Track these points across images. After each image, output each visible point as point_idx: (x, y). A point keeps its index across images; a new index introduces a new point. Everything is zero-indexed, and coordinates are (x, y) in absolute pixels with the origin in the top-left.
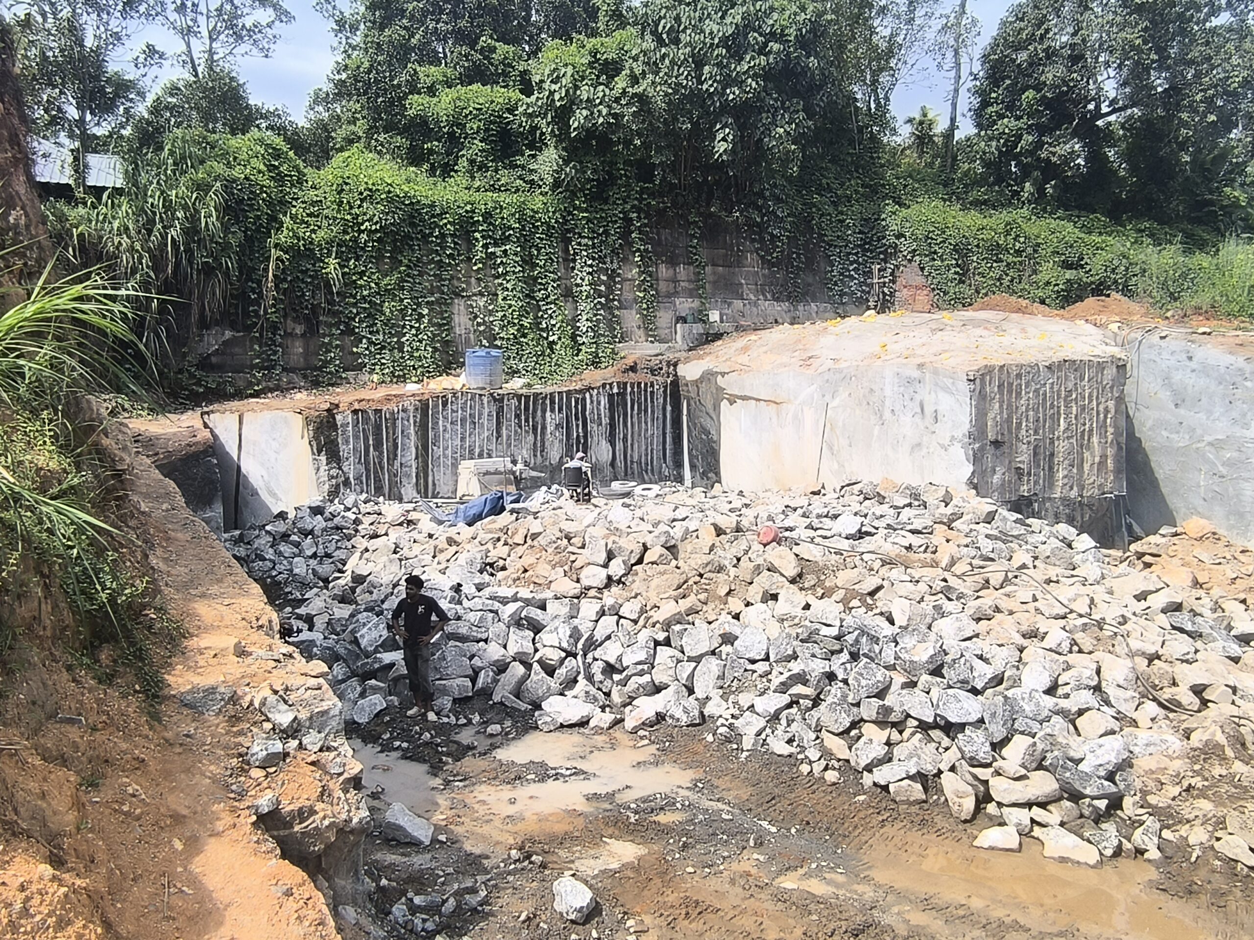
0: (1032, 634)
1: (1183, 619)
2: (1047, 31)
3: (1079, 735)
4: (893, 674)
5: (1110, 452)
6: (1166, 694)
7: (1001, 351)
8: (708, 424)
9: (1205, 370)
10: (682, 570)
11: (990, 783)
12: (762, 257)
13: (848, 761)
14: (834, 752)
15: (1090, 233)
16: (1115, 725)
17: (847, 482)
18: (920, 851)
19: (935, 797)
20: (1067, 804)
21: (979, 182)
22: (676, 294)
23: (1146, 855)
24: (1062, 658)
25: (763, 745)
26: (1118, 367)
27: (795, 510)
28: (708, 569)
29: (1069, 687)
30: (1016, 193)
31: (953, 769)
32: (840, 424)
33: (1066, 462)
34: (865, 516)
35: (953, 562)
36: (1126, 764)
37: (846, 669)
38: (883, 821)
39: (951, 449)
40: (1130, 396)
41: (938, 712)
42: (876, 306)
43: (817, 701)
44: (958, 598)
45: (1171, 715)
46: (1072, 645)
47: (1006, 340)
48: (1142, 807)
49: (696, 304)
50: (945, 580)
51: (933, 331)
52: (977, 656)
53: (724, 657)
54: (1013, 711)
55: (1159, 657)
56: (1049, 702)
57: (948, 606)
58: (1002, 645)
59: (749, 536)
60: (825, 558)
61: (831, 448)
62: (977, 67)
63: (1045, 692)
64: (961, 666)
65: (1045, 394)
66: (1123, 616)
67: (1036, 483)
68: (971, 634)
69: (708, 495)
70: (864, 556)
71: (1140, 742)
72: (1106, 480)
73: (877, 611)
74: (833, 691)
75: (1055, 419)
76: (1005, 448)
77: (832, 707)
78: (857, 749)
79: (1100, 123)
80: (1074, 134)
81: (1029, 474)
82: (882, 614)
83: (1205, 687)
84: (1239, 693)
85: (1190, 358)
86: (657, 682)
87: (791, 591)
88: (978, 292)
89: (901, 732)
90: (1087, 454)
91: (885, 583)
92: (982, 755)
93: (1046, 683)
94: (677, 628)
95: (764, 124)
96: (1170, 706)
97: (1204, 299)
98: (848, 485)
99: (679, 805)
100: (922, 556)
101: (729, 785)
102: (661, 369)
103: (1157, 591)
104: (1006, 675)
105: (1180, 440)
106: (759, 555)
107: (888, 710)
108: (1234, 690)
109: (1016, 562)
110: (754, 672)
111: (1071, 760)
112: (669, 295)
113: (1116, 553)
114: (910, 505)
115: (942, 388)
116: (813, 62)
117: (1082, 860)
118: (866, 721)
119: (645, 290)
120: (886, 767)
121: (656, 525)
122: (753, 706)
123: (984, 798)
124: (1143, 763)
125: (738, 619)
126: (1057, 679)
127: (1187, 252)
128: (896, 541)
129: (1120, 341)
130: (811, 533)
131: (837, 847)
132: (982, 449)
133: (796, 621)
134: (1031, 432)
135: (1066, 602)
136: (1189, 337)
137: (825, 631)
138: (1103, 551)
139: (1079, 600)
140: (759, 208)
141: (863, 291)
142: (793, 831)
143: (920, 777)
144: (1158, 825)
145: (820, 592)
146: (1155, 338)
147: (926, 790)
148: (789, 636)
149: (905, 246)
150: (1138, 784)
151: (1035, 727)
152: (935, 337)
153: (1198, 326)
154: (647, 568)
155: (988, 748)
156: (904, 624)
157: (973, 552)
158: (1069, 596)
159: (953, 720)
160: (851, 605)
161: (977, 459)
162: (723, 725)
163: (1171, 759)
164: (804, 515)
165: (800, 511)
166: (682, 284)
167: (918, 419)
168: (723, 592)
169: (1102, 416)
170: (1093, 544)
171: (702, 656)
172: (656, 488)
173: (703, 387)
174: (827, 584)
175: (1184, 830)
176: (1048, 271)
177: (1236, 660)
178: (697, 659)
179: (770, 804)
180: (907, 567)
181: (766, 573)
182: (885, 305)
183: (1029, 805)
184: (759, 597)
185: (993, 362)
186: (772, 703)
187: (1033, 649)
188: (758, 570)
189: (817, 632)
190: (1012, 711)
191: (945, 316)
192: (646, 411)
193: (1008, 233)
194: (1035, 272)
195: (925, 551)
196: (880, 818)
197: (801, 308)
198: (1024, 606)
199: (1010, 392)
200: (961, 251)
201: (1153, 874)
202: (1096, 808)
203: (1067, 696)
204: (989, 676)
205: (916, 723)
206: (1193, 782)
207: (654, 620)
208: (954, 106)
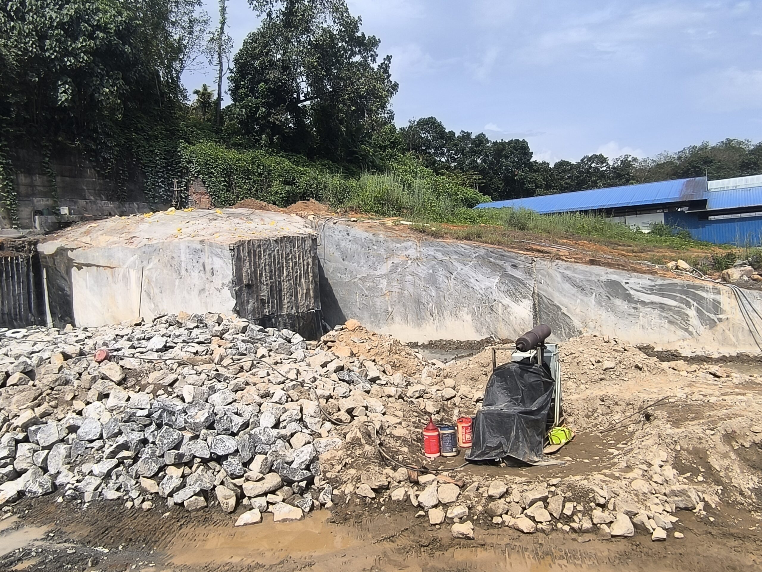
0: (267, 395)
1: (344, 375)
2: (270, 50)
3: (292, 448)
4: (184, 433)
5: (311, 287)
6: (334, 417)
7: (249, 232)
8: (63, 284)
9: (355, 240)
10: (38, 387)
11: (243, 487)
12: (98, 172)
13: (157, 493)
14: (148, 489)
15: (298, 165)
16: (310, 438)
17: (158, 316)
18: (204, 538)
19: (213, 502)
20: (286, 488)
21: (236, 132)
22: (34, 195)
23: (326, 506)
24: (282, 406)
25: (99, 496)
26: (312, 239)
27: (122, 336)
28: (57, 383)
29: (286, 422)
30: (257, 141)
31: (222, 483)
32: (154, 279)
33: (288, 294)
34: (169, 336)
35: (222, 359)
36: (315, 459)
37: (154, 435)
38: (181, 525)
39: (223, 291)
40: (320, 255)
41: (212, 451)
42: (176, 205)
43: (136, 459)
44: (225, 380)
45: (337, 427)
46: (287, 398)
47: (252, 225)
48: (324, 480)
49: (50, 202)
50: (217, 370)
51: (210, 220)
52: (234, 413)
53: (70, 442)
54: (255, 442)
55: (331, 397)
56: (275, 432)
57: (218, 386)
58: (249, 404)
59: (89, 357)
60: (141, 366)
61: (149, 295)
62: (232, 65)
63: (272, 428)
64: (224, 421)
65: (274, 256)
66: (314, 377)
67: (273, 307)
68: (232, 400)
69: (61, 332)
70: (167, 362)
71: (322, 445)
72: (310, 302)
73: (175, 395)
74: (146, 451)
75: (281, 271)
76: (254, 289)
77: (145, 461)
78: (163, 484)
79: (300, 105)
80: (287, 110)
81: (268, 302)
82: (178, 396)
83: (353, 409)
84: (369, 409)
85: (348, 234)
86: (18, 469)
87: (118, 391)
88: (238, 197)
89: (191, 468)
90: (299, 289)
91: (180, 377)
92: (237, 471)
93: (273, 421)
94: (33, 428)
95: (94, 85)
96: (337, 422)
97: (354, 203)
98: (159, 318)
99: (33, 554)
100: (204, 357)
101: (74, 529)
102: (24, 247)
103: (332, 361)
104: (251, 421)
105: (346, 278)
106: (95, 369)
107: (181, 456)
108: (366, 408)
109: (259, 355)
110: (92, 448)
111: (287, 463)
112: (28, 196)
113: (313, 343)
114: (197, 327)
115: (215, 255)
116: (127, 49)
117: (294, 518)
118: (168, 465)
119: (8, 192)
120: (181, 492)
121: (17, 357)
122: (92, 471)
123: (240, 496)
124: (324, 457)
125: (81, 415)
126: (279, 419)
127: (346, 178)
128: (188, 350)
129: (314, 225)
130: (133, 351)
131: (150, 550)
132: (240, 290)
133: (122, 409)
134: (268, 278)
135: (284, 374)
136: (347, 223)
137: (140, 413)
138: (308, 342)
139: (291, 371)
140: (94, 140)
141: (168, 195)
142: (120, 548)
143: (203, 493)
144: (331, 488)
145: (138, 388)
146: (331, 224)
147: (206, 499)
148: (116, 420)
149: (193, 168)
150: (322, 468)
151: (267, 448)
152: (211, 224)
153: (352, 217)
154: (9, 389)
155: (241, 466)
156: (191, 400)
157: (234, 351)
158: (286, 370)
159: (220, 454)
160: (158, 394)
161: (238, 295)
162: (70, 489)
163: (337, 450)
164: (129, 340)
165: (126, 338)
166: (38, 188)
167: (202, 273)
168: (69, 397)
169: (306, 267)
170: (302, 339)
171: (53, 444)
172: (23, 331)
173: (58, 259)
174: (143, 383)
175: (343, 487)
176: (276, 186)
177: (368, 392)
178: (49, 448)
179: (104, 534)
180: (194, 366)
181: (100, 381)
182: (182, 205)
183: (265, 494)
184: (95, 398)
185: (244, 239)
186: (105, 467)
187: (267, 405)
188: (94, 379)
189: (134, 414)
190: (254, 440)
191: (218, 211)
192: (13, 277)
193: (254, 163)
194: (270, 186)
195: (206, 354)
196: (179, 524)
197: (127, 206)
198: (262, 379)
199: (255, 256)
200: (228, 173)
201: (329, 515)
202: (301, 487)
203: (285, 427)
204: (240, 424)
205: (199, 460)
206: (347, 460)
207: (15, 425)
208: (220, 86)
